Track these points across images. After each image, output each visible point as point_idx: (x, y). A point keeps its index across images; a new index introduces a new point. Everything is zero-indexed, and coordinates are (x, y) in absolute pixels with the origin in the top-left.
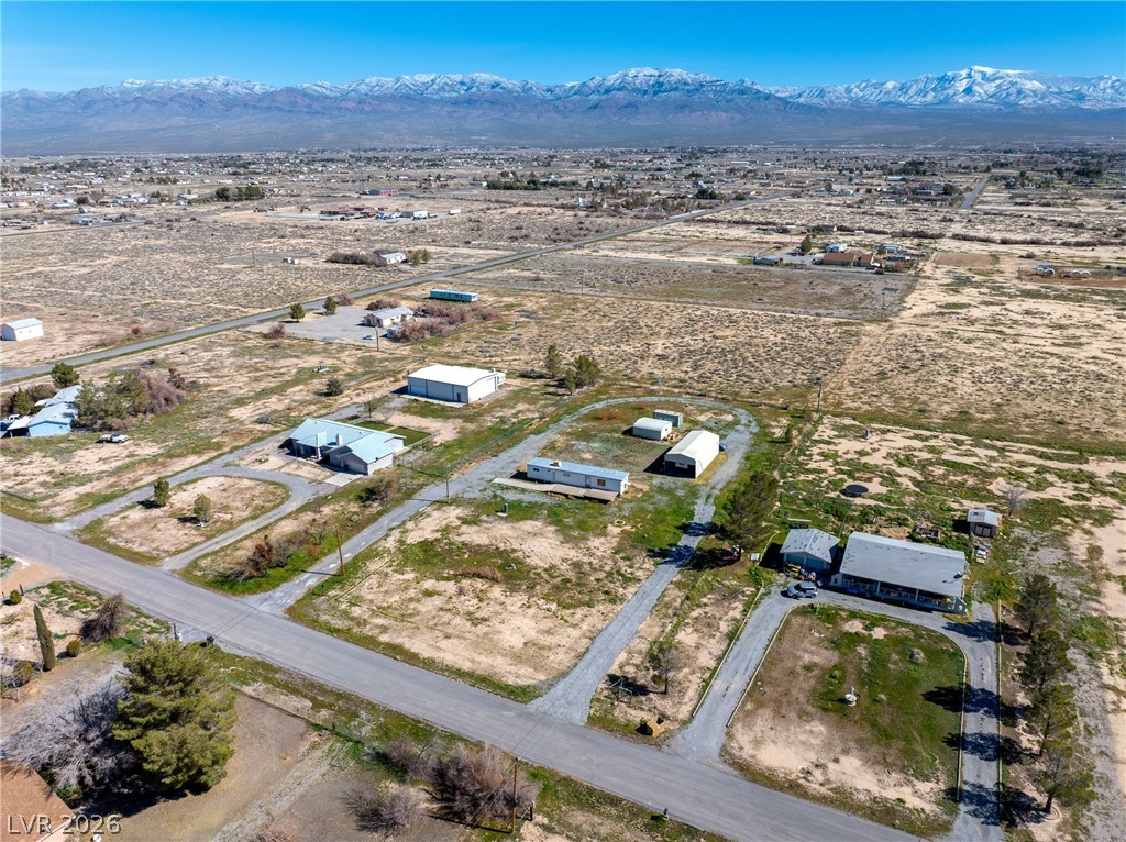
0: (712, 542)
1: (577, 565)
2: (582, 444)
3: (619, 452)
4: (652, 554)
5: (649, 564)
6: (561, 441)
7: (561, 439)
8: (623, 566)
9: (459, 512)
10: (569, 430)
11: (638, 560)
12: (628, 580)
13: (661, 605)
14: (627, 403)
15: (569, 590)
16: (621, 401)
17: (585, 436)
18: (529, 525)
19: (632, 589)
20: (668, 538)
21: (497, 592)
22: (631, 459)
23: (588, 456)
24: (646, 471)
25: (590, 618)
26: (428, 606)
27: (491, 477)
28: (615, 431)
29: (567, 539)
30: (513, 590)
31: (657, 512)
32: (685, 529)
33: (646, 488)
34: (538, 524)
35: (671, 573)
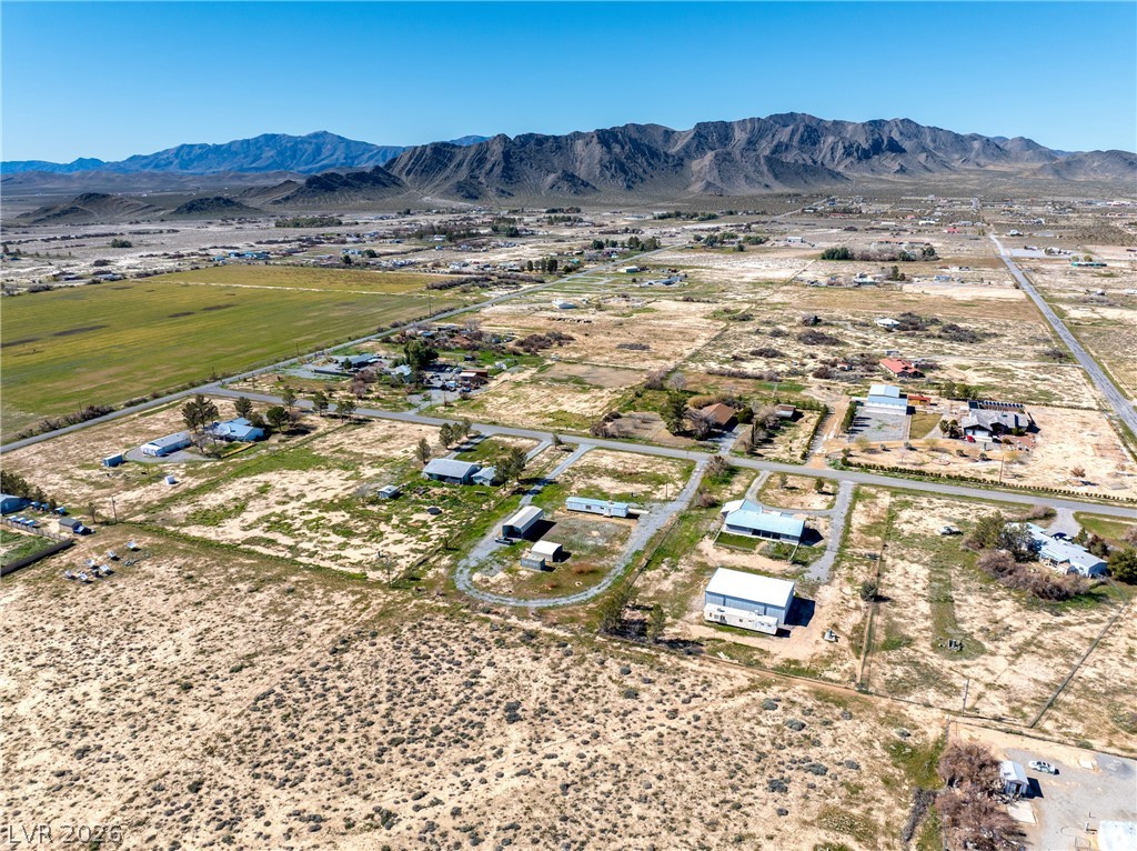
0: (526, 488)
1: (591, 478)
2: (601, 543)
3: (573, 537)
4: (556, 483)
5: (558, 479)
6: (618, 546)
7: (618, 547)
8: (569, 478)
9: (654, 496)
10: (614, 557)
11: (562, 481)
12: (568, 474)
13: (554, 467)
14: (567, 595)
15: (590, 471)
16: (574, 599)
17: (600, 552)
18: (617, 492)
19: (566, 471)
20: (548, 489)
21: (620, 469)
22: (564, 531)
23: (595, 533)
24: (554, 524)
25: (579, 464)
26: (645, 465)
27: (652, 515)
28: (577, 557)
29: (597, 487)
30: (613, 469)
31: (551, 500)
32: (538, 492)
33: (556, 512)
34: (612, 492)
35: (548, 477)
